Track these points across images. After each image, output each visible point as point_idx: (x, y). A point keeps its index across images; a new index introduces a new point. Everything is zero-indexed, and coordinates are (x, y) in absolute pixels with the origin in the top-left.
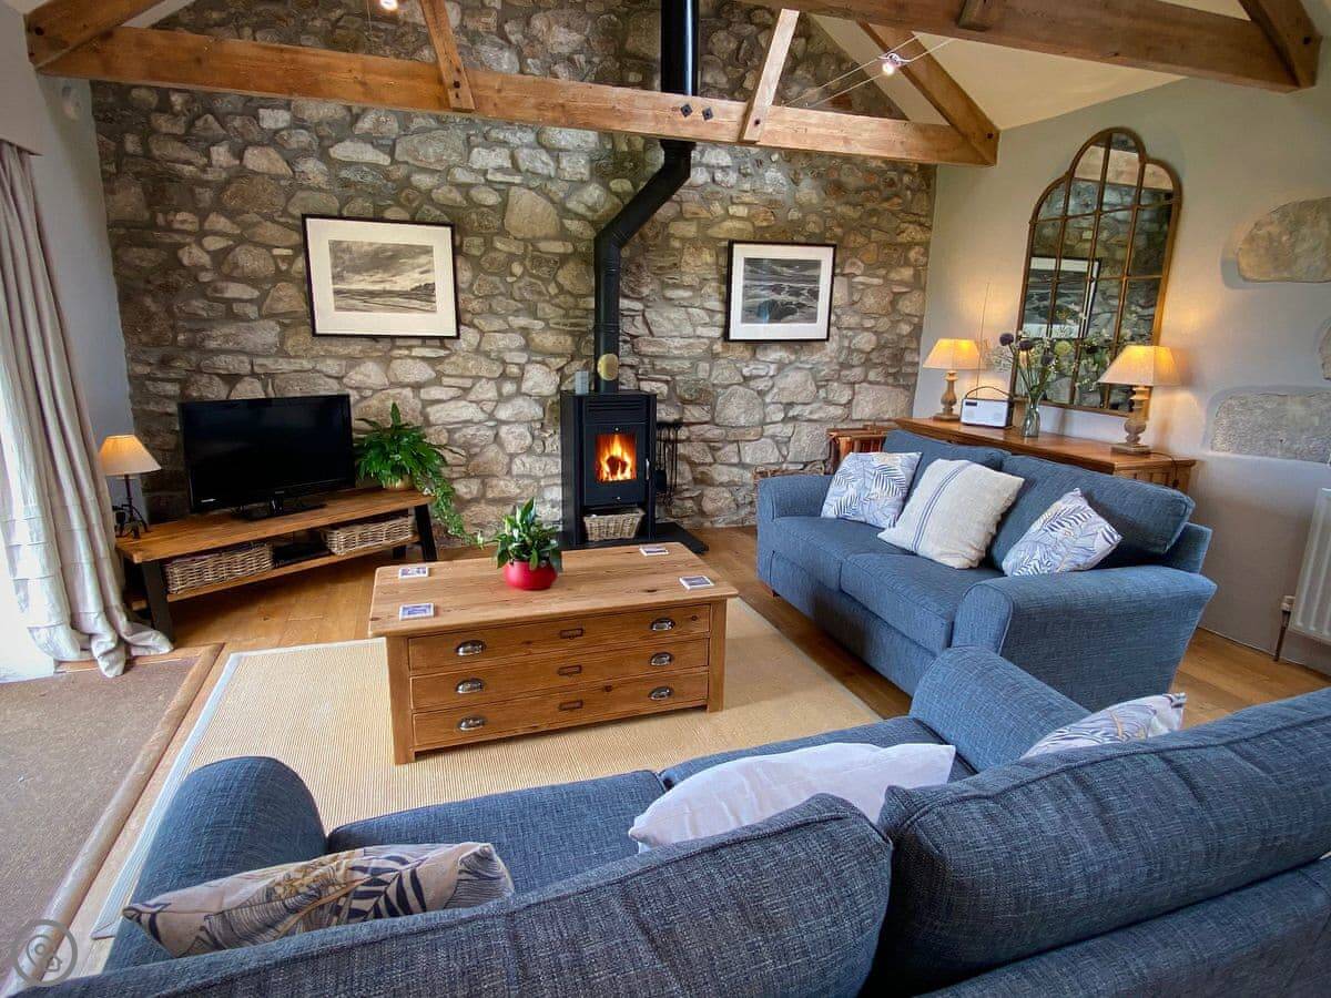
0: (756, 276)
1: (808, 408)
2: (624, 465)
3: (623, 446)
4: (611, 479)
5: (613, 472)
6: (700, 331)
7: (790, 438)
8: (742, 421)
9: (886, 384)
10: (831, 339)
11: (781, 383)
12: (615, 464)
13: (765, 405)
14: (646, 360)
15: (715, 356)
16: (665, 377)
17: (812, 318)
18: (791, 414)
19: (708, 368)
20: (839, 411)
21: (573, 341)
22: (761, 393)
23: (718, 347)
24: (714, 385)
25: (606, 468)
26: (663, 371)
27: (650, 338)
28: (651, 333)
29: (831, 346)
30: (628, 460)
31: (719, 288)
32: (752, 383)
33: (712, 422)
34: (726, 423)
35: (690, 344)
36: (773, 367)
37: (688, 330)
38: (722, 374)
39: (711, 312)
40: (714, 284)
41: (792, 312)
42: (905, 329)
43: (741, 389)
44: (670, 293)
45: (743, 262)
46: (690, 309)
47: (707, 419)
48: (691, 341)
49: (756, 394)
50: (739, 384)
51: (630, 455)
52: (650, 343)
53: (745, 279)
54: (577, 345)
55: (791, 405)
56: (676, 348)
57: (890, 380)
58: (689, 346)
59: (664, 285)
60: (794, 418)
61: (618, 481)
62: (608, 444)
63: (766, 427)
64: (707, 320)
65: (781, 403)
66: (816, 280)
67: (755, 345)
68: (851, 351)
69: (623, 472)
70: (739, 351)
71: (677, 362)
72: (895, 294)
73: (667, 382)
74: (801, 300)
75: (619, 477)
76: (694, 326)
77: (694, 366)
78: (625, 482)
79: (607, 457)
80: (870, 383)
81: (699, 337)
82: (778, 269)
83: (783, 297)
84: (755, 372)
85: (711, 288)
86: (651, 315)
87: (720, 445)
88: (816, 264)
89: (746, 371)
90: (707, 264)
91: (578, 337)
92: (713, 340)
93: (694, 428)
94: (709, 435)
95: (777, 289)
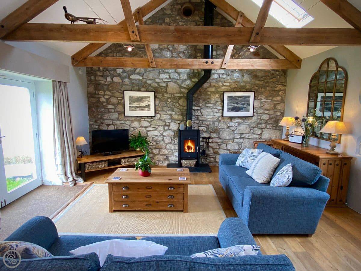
0: (231, 100)
1: (247, 135)
2: (191, 148)
3: (191, 143)
4: (188, 152)
5: (189, 150)
6: (216, 114)
7: (242, 143)
8: (227, 138)
9: (273, 129)
10: (254, 116)
11: (239, 128)
12: (189, 148)
13: (234, 134)
14: (201, 122)
15: (220, 121)
16: (206, 126)
17: (248, 111)
18: (242, 136)
19: (217, 124)
20: (258, 136)
21: (182, 117)
22: (233, 131)
23: (220, 118)
24: (219, 128)
25: (186, 149)
26: (205, 124)
27: (202, 116)
28: (202, 115)
29: (255, 118)
30: (192, 146)
31: (221, 104)
32: (230, 128)
33: (219, 138)
34: (223, 138)
35: (213, 118)
36: (236, 124)
37: (212, 114)
38: (222, 125)
39: (218, 110)
40: (219, 102)
41: (242, 109)
42: (279, 114)
43: (227, 129)
44: (207, 105)
45: (227, 97)
46: (213, 109)
47: (217, 137)
48: (213, 117)
49: (231, 131)
50: (227, 128)
51: (193, 145)
52: (202, 117)
53: (228, 101)
54: (183, 118)
55: (242, 134)
56: (209, 118)
57: (274, 128)
58: (212, 118)
59: (206, 103)
60: (243, 138)
61: (190, 152)
62: (187, 142)
63: (234, 140)
64: (218, 111)
65: (239, 133)
66: (249, 101)
67: (231, 118)
68: (261, 120)
69: (191, 150)
70: (226, 119)
71: (209, 122)
72: (275, 104)
73: (206, 127)
74: (244, 106)
75: (190, 151)
76: (214, 113)
77: (214, 123)
78: (192, 153)
79: (187, 146)
80: (268, 128)
81: (215, 116)
82: (237, 98)
83: (239, 105)
84: (231, 125)
85: (219, 104)
86: (202, 111)
87: (221, 144)
88: (249, 97)
89: (228, 125)
90: (217, 97)
91: (183, 116)
92: (219, 117)
93: (214, 139)
94: (218, 141)
95: (238, 104)
